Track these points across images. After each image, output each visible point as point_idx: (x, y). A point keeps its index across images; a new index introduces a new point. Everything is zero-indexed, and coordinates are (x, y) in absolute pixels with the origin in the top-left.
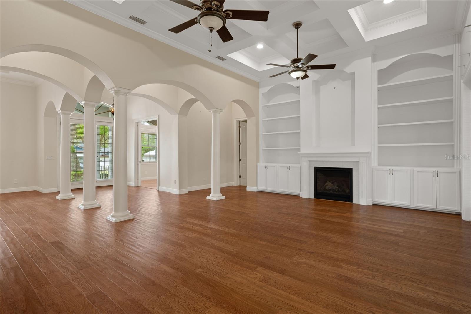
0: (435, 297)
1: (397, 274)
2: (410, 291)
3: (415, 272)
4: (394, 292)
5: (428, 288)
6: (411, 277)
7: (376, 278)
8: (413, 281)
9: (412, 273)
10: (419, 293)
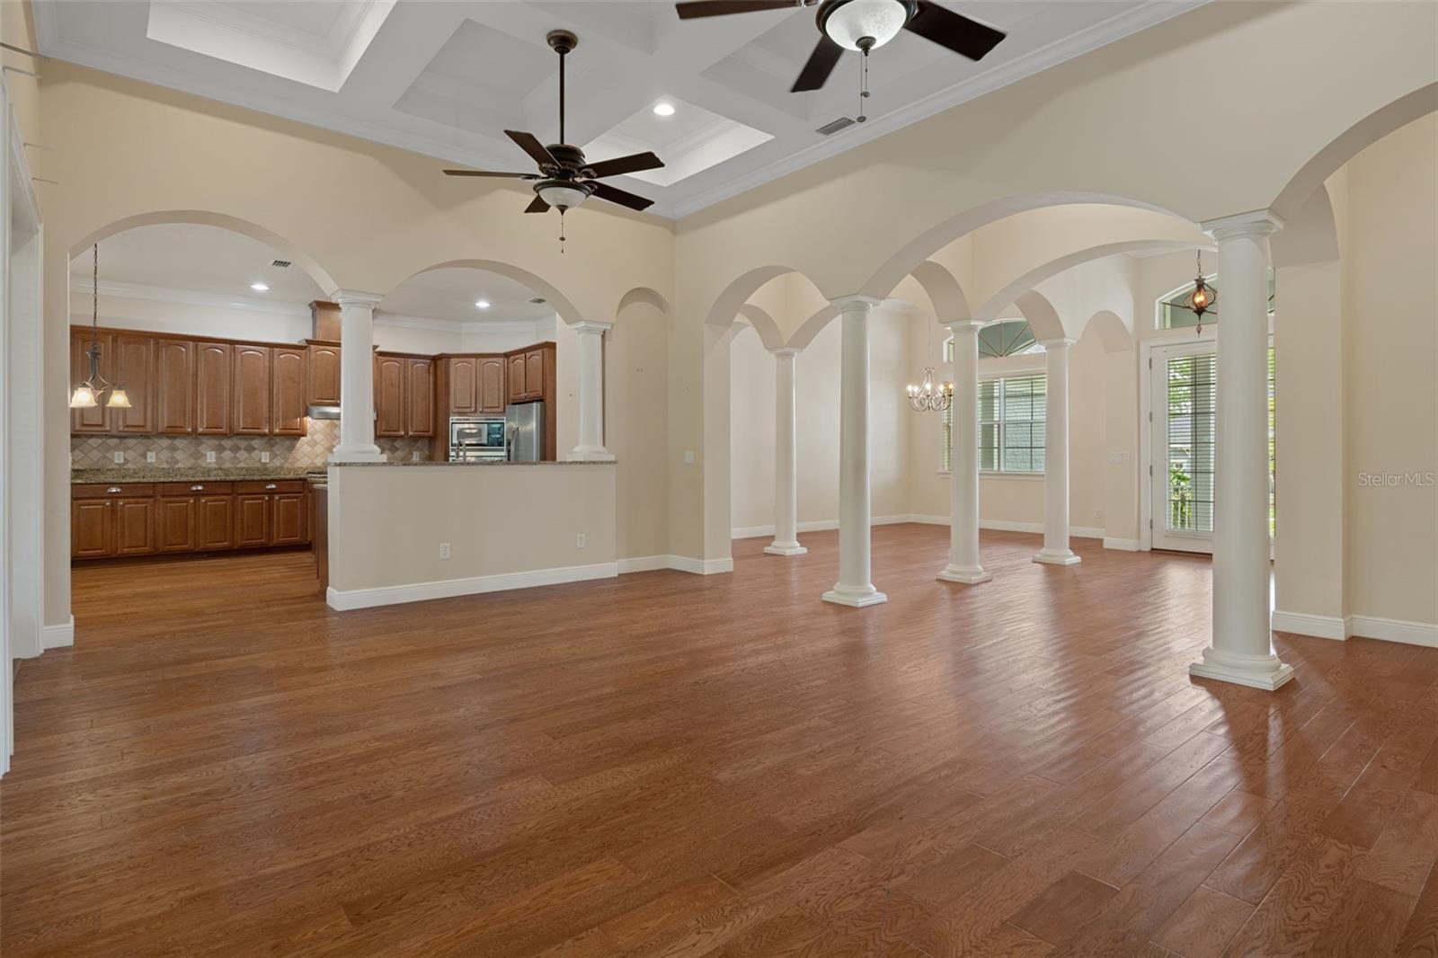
0: (151, 788)
1: (256, 790)
2: (205, 773)
3: (213, 819)
4: (234, 757)
5: (169, 797)
6: (217, 800)
7: (289, 759)
8: (208, 793)
9: (218, 813)
10: (185, 779)
